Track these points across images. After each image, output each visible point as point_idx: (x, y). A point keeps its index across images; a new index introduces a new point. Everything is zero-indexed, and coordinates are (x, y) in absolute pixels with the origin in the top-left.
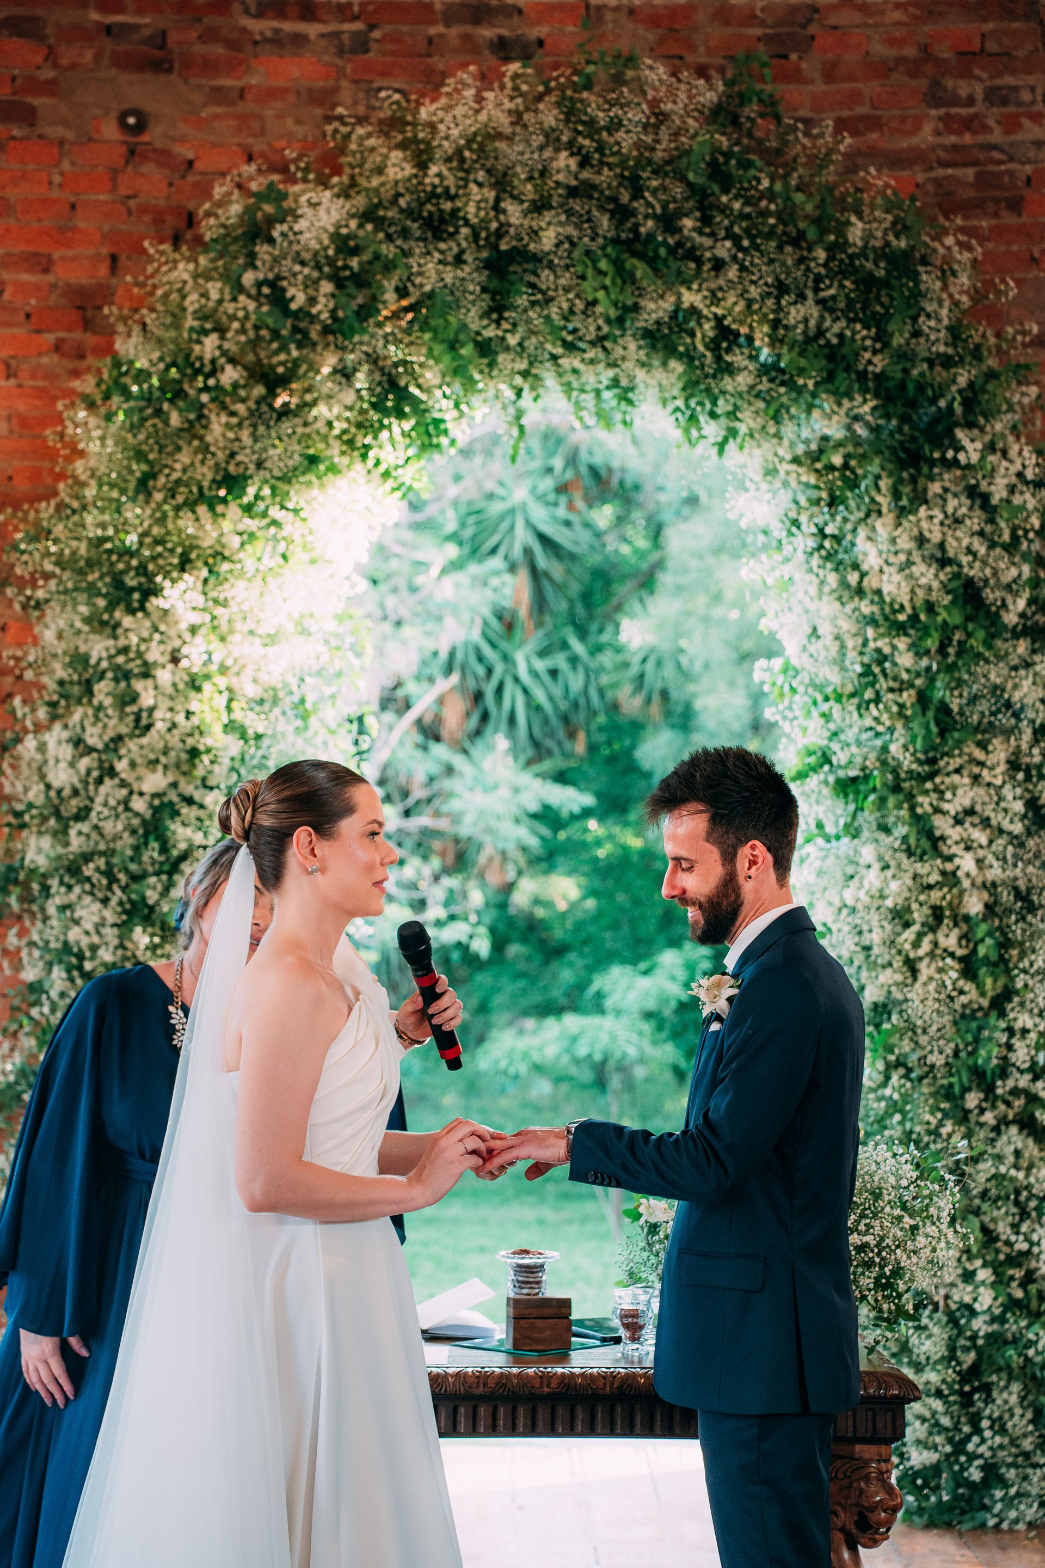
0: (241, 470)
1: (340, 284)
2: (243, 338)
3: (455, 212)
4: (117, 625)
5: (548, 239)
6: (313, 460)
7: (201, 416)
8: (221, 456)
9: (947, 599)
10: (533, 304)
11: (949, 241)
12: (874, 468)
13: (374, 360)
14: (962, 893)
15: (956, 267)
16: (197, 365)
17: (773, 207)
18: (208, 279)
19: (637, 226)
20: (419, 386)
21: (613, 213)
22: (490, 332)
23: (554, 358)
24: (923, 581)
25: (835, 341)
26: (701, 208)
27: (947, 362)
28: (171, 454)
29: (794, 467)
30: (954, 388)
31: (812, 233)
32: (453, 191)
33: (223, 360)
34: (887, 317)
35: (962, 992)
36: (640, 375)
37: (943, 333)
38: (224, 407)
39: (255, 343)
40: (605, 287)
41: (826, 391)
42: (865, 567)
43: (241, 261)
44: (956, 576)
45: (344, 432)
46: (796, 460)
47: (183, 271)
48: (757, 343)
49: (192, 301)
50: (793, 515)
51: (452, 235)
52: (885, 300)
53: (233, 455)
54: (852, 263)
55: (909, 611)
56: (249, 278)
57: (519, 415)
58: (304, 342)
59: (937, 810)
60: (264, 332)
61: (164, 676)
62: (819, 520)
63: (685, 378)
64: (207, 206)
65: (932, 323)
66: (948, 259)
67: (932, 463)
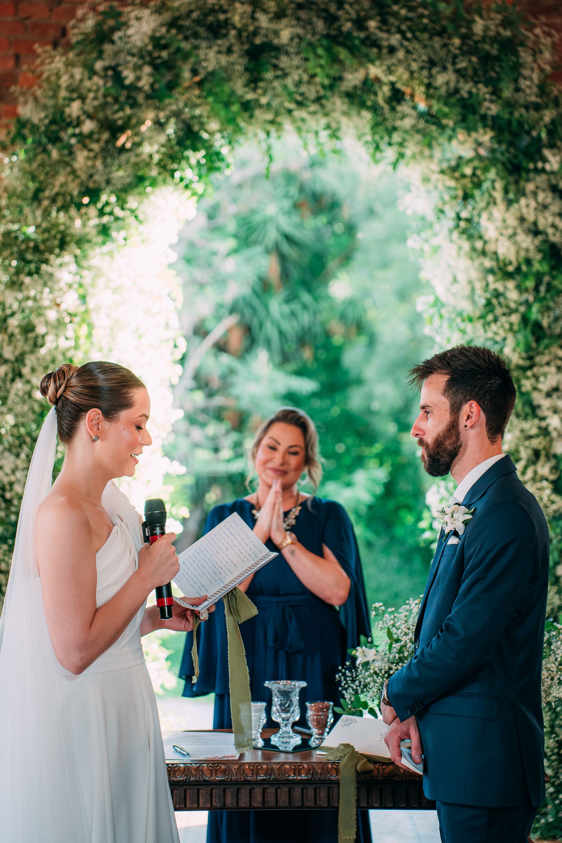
0: (96, 184)
1: (156, 68)
2: (96, 103)
3: (227, 20)
4: (22, 284)
5: (285, 35)
6: (141, 179)
7: (71, 153)
8: (84, 177)
9: (539, 256)
10: (277, 77)
11: (538, 31)
12: (492, 174)
13: (177, 114)
14: (551, 440)
15: (543, 48)
16: (68, 120)
17: (426, 12)
18: (74, 66)
19: (340, 26)
20: (206, 131)
21: (326, 20)
22: (250, 96)
23: (290, 111)
24: (524, 245)
25: (465, 95)
26: (381, 14)
27: (537, 107)
28: (53, 176)
29: (441, 176)
30: (541, 123)
31: (450, 29)
32: (226, 7)
33: (83, 117)
34: (499, 79)
35: (553, 502)
36: (344, 120)
37: (535, 90)
38: (85, 146)
39: (104, 106)
40: (321, 66)
41: (462, 128)
42: (486, 237)
43: (95, 55)
44: (546, 241)
45: (160, 161)
46: (442, 172)
47: (59, 63)
48: (417, 99)
49: (64, 81)
50: (440, 206)
51: (226, 35)
52: (498, 69)
53: (91, 176)
54: (476, 47)
55: (515, 264)
56: (99, 65)
57: (269, 148)
58: (134, 105)
59: (535, 389)
60: (109, 99)
61: (52, 315)
62: (458, 209)
63: (372, 123)
64: (72, 22)
65: (528, 83)
66: (537, 42)
67: (528, 171)
